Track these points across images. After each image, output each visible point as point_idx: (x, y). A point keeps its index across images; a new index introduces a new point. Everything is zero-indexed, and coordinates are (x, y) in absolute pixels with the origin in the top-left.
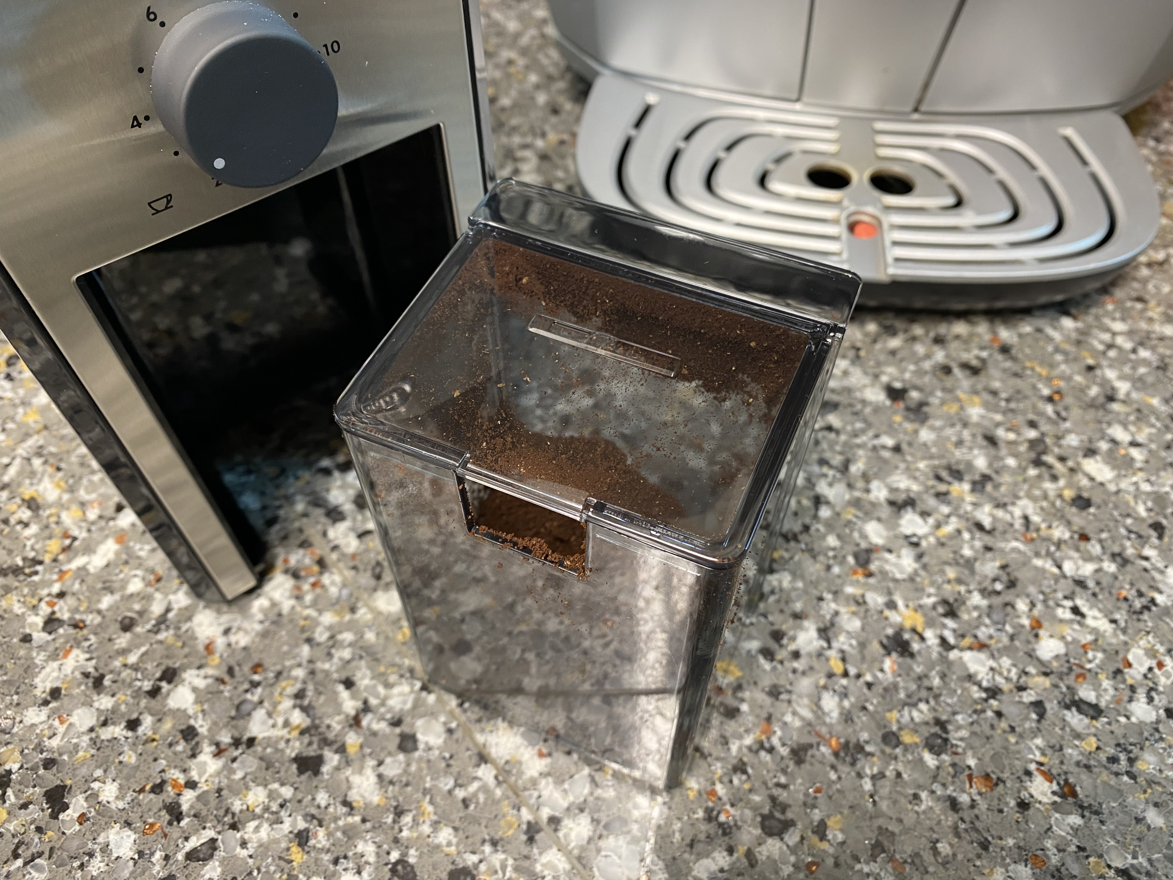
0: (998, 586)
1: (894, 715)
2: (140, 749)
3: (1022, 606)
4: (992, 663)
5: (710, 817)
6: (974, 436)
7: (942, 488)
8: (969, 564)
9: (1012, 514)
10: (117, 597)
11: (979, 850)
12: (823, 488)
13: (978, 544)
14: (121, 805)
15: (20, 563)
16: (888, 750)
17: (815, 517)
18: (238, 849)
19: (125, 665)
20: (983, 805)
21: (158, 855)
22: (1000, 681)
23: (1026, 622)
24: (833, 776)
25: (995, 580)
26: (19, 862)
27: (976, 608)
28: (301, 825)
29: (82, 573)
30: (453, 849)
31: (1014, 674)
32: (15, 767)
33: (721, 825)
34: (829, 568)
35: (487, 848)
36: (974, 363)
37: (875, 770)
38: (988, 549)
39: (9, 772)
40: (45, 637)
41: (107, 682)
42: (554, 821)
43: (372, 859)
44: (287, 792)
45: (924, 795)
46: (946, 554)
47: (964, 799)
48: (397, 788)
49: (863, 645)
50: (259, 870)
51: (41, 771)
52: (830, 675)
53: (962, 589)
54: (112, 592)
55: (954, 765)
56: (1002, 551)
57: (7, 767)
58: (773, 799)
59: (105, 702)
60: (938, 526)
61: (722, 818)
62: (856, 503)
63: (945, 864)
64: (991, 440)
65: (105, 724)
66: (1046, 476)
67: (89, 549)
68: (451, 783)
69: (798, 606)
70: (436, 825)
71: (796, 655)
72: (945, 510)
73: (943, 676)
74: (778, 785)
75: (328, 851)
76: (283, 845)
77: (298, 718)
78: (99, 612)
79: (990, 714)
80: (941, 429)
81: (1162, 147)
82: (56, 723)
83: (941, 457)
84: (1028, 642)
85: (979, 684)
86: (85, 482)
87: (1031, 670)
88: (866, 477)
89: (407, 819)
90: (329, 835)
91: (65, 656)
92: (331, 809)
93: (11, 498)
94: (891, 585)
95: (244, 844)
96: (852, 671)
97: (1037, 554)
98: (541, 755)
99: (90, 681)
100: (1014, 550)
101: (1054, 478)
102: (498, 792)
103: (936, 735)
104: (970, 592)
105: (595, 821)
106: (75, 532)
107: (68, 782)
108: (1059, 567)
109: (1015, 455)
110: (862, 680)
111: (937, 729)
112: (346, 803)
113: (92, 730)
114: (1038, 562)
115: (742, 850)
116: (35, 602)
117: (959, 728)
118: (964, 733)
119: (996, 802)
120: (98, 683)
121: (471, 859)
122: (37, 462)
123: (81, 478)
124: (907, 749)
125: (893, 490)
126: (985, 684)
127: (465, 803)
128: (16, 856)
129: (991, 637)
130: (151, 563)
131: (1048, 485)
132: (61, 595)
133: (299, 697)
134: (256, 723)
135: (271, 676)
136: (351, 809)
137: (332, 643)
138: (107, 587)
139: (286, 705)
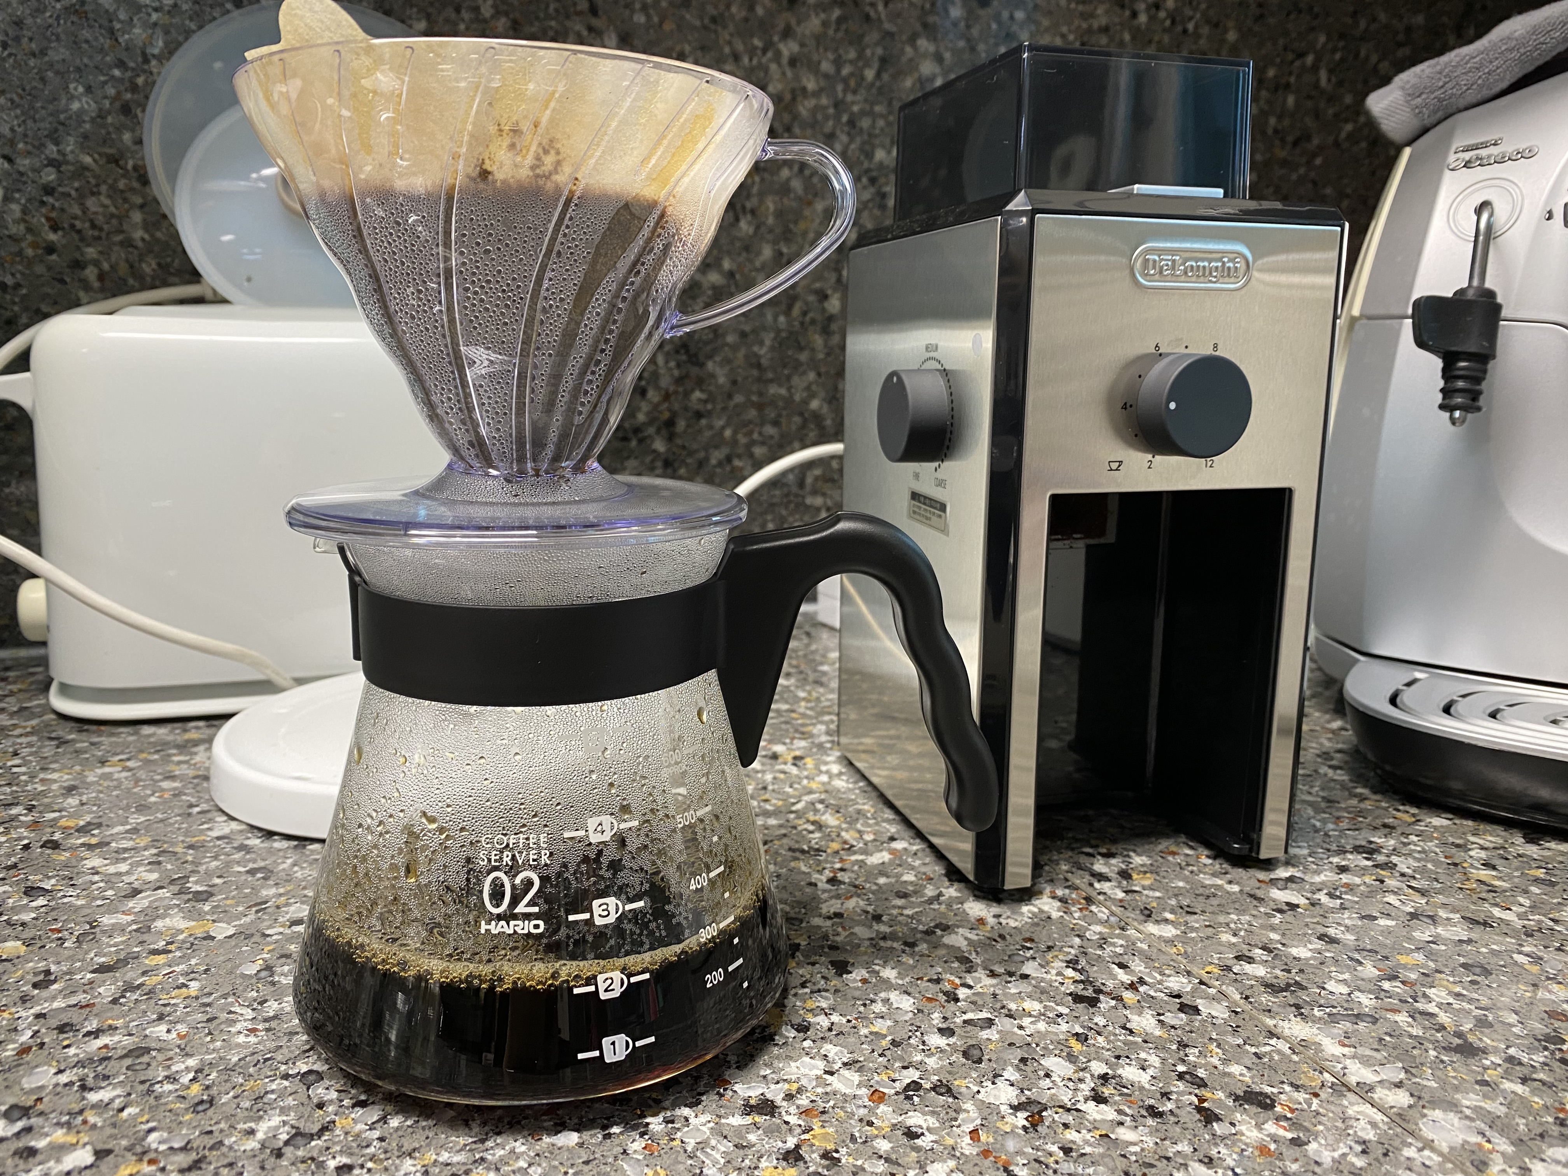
2: (917, 958)
10: (893, 880)
14: (900, 982)
15: (805, 847)
18: (1016, 1029)
19: (902, 915)
21: (937, 1015)
26: (807, 990)
28: (1078, 1029)
29: (860, 863)
30: (1247, 1079)
32: (803, 943)
35: (1287, 1088)
39: (799, 945)
40: (828, 887)
41: (884, 918)
42: (1366, 1087)
43: (1157, 1065)
44: (1063, 1010)
48: (1179, 1032)
50: (1037, 1045)
51: (826, 950)
54: (888, 877)
57: (797, 941)
59: (883, 928)
65: (884, 938)
67: (867, 853)
68: (1241, 1041)
75: (1108, 1050)
76: (1061, 1037)
77: (1071, 973)
78: (876, 884)
82: (840, 929)
86: (861, 821)
89: (1193, 1051)
90: (1109, 1042)
91: (847, 898)
92: (1111, 1028)
93: (798, 817)
95: (1021, 1027)
98: (1343, 1044)
99: (870, 917)
102: (1295, 1058)
105: (1416, 1097)
106: (855, 843)
107: (852, 961)
112: (1124, 1027)
113: (872, 939)
116: (820, 868)
120: (877, 918)
121: (1269, 1089)
122: (820, 806)
123: (857, 819)
127: (1258, 1056)
130: (923, 869)
132: (842, 870)
133: (1072, 963)
134: (1029, 968)
135: (1043, 947)
136: (1131, 1032)
137: (1103, 941)
138: (883, 874)
139: (1058, 964)
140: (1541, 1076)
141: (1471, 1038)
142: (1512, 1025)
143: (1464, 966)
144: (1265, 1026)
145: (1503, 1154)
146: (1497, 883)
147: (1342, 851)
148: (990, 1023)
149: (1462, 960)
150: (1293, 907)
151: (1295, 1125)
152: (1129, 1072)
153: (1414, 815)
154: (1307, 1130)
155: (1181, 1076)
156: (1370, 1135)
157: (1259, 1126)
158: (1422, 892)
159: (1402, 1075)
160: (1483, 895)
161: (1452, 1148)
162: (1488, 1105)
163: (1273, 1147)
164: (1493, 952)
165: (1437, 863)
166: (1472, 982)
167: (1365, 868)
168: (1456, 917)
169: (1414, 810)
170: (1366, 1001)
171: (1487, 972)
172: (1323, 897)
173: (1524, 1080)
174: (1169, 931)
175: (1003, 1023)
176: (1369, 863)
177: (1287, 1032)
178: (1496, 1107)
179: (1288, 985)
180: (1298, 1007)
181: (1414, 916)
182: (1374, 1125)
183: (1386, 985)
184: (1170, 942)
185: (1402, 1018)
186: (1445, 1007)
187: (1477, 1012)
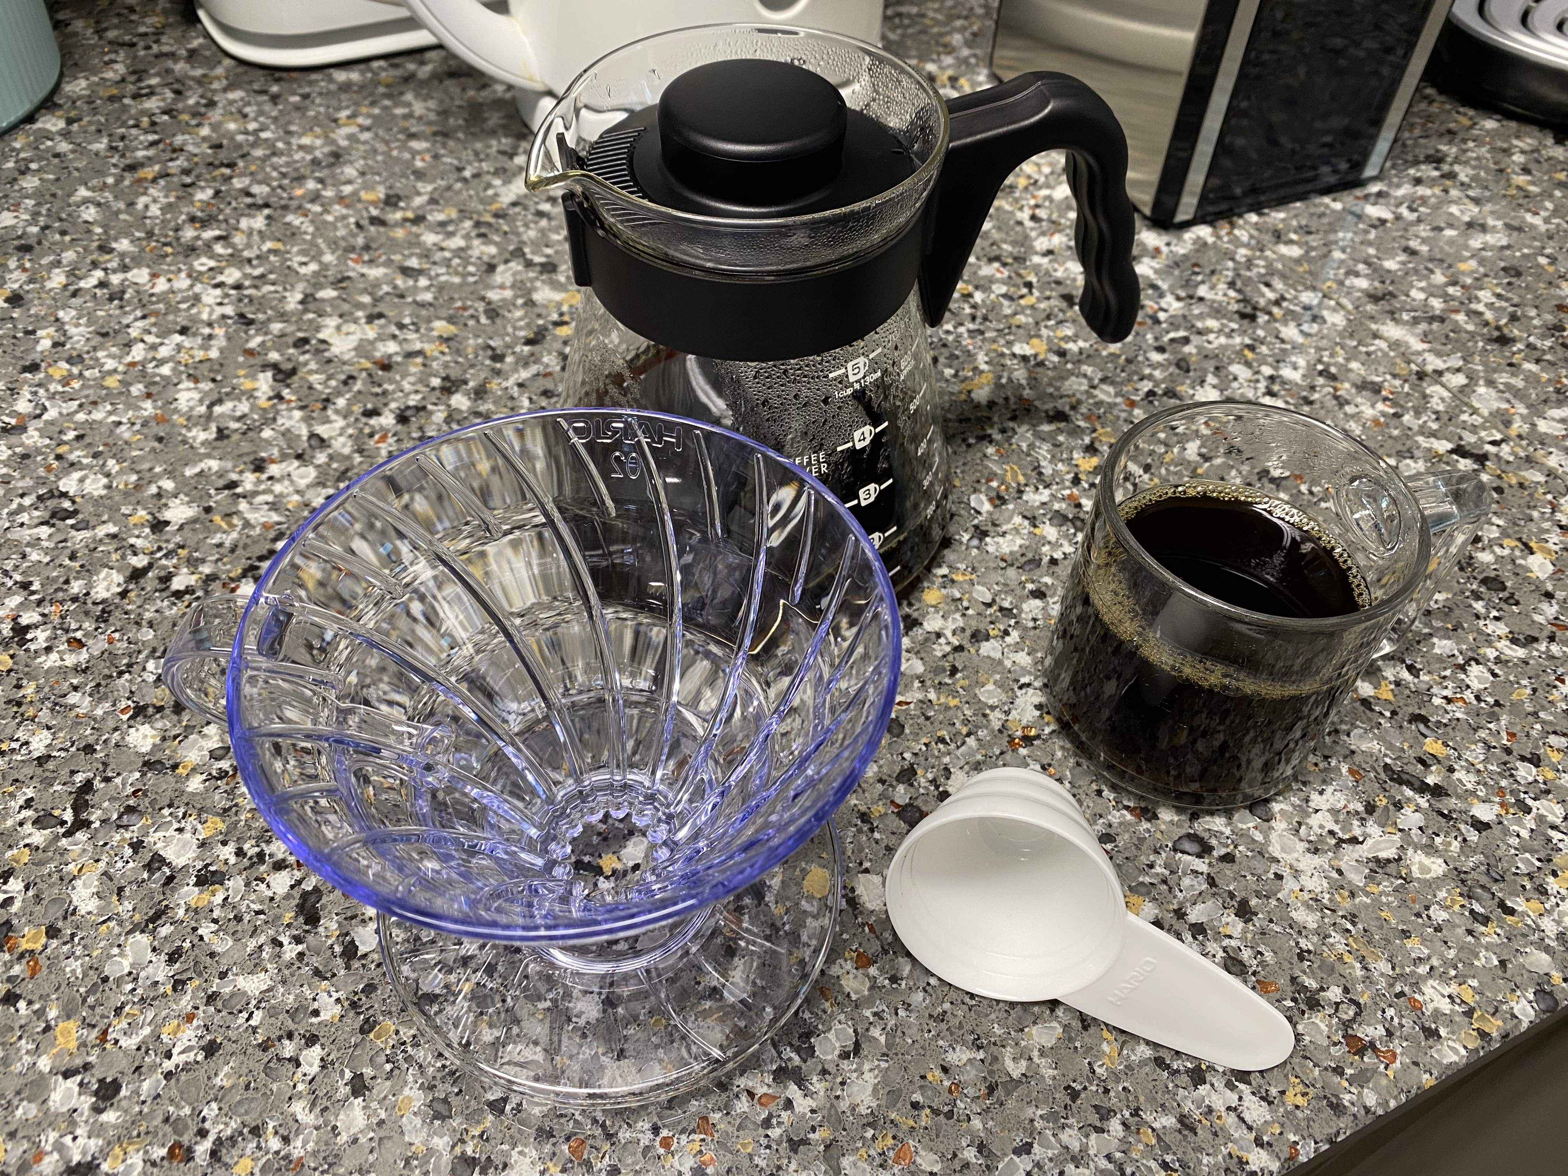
18: (1206, 344)
21: (1149, 336)
28: (1248, 341)
29: (1049, 198)
30: (1363, 372)
35: (1388, 377)
42: (1438, 373)
43: (1304, 365)
44: (1234, 326)
48: (1315, 338)
50: (1223, 356)
68: (1355, 343)
70: (1348, 360)
75: (1271, 356)
76: (1238, 348)
77: (1232, 293)
89: (1326, 353)
90: (1270, 350)
92: (1268, 339)
95: (1209, 342)
98: (1423, 341)
102: (1392, 354)
105: (1469, 378)
112: (1277, 337)
116: (1018, 206)
127: (1368, 354)
128: (1048, 318)
132: (1037, 206)
133: (1232, 285)
134: (1202, 291)
135: (1207, 271)
136: (1283, 341)
137: (1249, 263)
139: (1222, 286)
140: (1548, 357)
141: (1506, 331)
142: (1532, 318)
143: (1504, 269)
144: (1370, 329)
145: (1521, 415)
146: (1532, 188)
147: (1416, 163)
148: (1186, 341)
149: (1502, 264)
150: (1383, 222)
151: (1394, 403)
152: (1287, 372)
153: (1471, 118)
154: (1402, 406)
155: (1321, 373)
156: (1441, 408)
157: (1373, 406)
158: (1476, 201)
159: (1461, 363)
160: (1521, 201)
161: (1491, 414)
162: (1513, 381)
163: (1382, 419)
164: (1524, 256)
165: (1487, 170)
166: (1509, 284)
167: (1434, 180)
168: (1499, 224)
169: (1471, 113)
170: (1437, 304)
171: (1518, 274)
172: (1404, 211)
173: (1538, 361)
174: (1295, 252)
175: (1195, 339)
176: (1436, 173)
177: (1386, 335)
178: (1518, 382)
179: (1384, 295)
180: (1392, 313)
181: (1470, 225)
182: (1443, 400)
183: (1451, 290)
184: (1298, 261)
185: (1461, 318)
186: (1490, 306)
187: (1511, 309)
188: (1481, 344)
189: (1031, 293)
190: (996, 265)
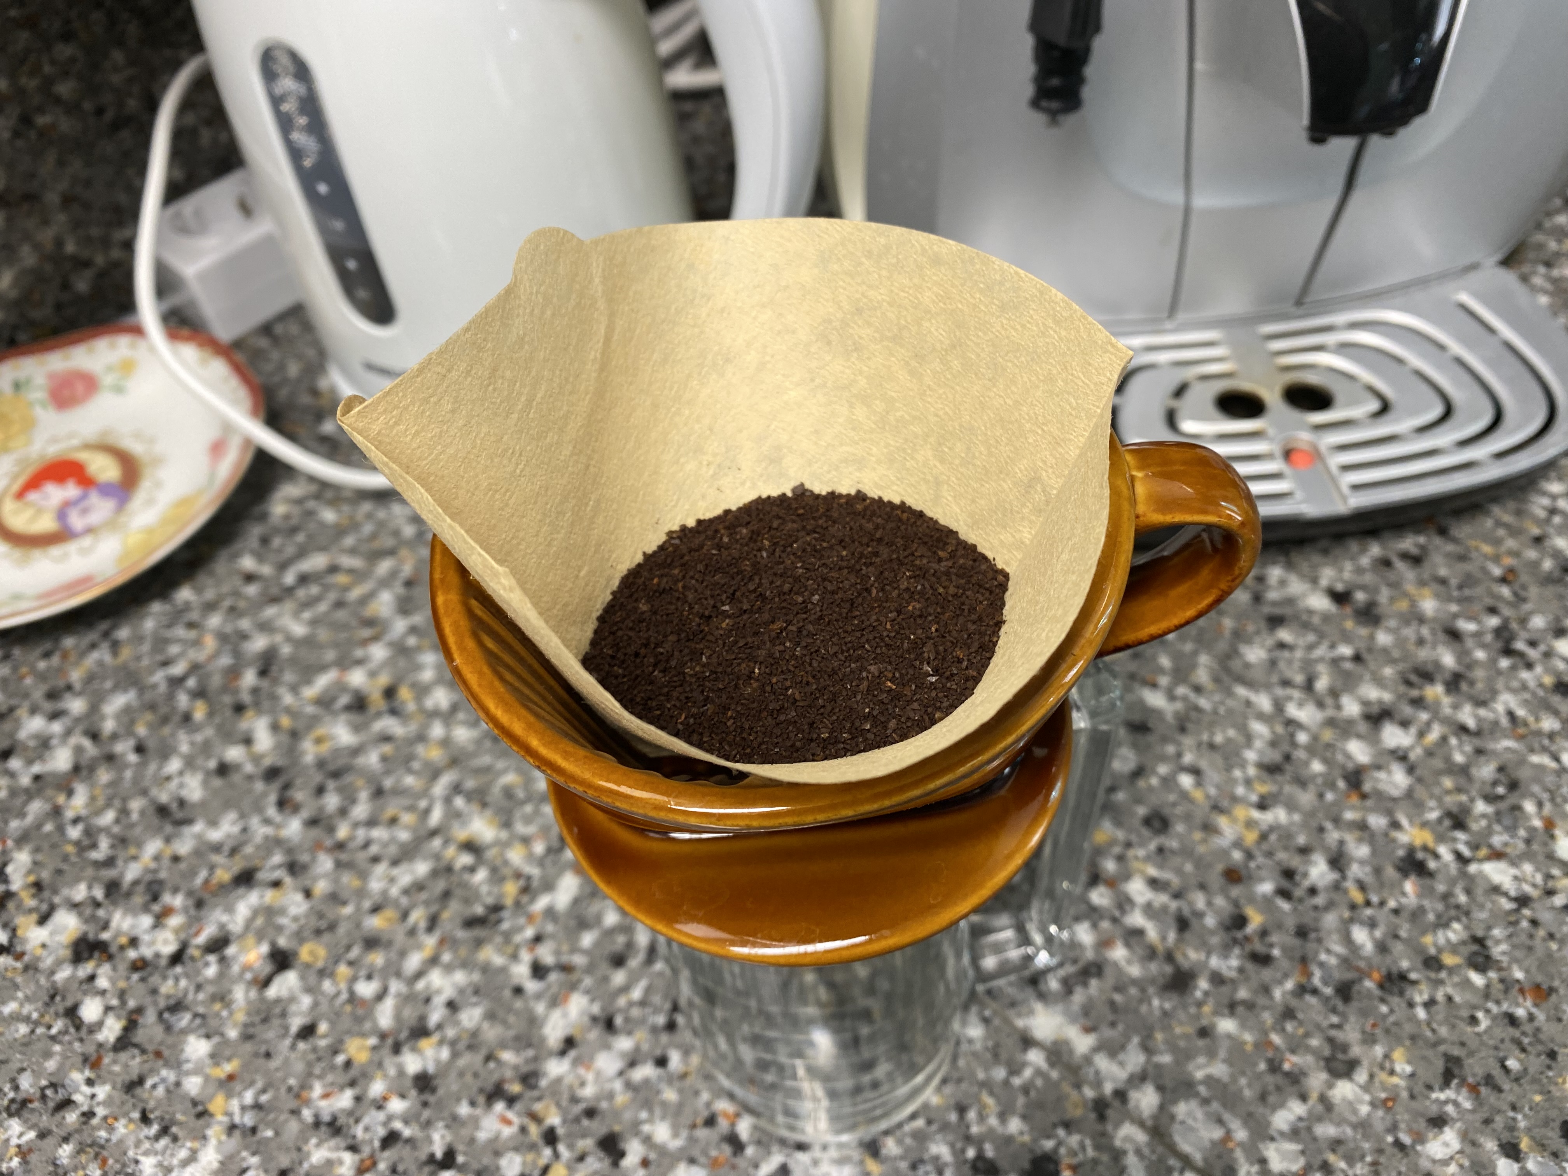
0: (1501, 790)
1: (1428, 939)
2: (677, 1086)
3: (1529, 807)
4: (1514, 871)
5: (1274, 1067)
6: (1433, 632)
7: (1415, 693)
8: (1464, 771)
9: (1494, 711)
10: (597, 933)
11: (1548, 1061)
12: (1293, 711)
13: (1468, 748)
14: (679, 1143)
15: (480, 910)
16: (1433, 975)
17: (1294, 744)
19: (632, 1002)
20: (1541, 1016)
22: (1527, 888)
23: (1537, 823)
24: (1384, 1009)
25: (1495, 783)
27: (1484, 816)
29: (550, 913)
30: (1027, 1138)
31: (1539, 879)
32: (557, 1122)
33: (1287, 1074)
34: (1321, 796)
35: (1061, 1132)
36: (1414, 551)
37: (1426, 997)
38: (1479, 752)
40: (537, 985)
41: (619, 1021)
42: (1121, 1095)
43: (949, 1159)
45: (1480, 1015)
46: (1437, 763)
47: (1520, 1012)
49: (1378, 871)
51: (585, 1122)
52: (1353, 907)
53: (1464, 798)
54: (589, 929)
55: (1502, 981)
56: (1494, 753)
58: (1331, 1040)
59: (624, 1044)
60: (1421, 734)
61: (1286, 1066)
62: (1331, 723)
63: (1517, 1080)
64: (1454, 635)
65: (632, 1065)
66: (1520, 665)
67: (548, 886)
68: (1004, 1072)
69: (1301, 840)
70: (1003, 1116)
71: (1313, 891)
72: (1424, 716)
73: (1468, 892)
74: (1333, 1026)
78: (584, 951)
79: (1525, 924)
80: (1398, 629)
81: (1555, 273)
82: (582, 1071)
83: (1404, 658)
84: (1545, 844)
85: (1506, 894)
87: (1556, 872)
88: (1334, 693)
89: (972, 1115)
90: (899, 1143)
91: (566, 1002)
93: (446, 844)
94: (1390, 805)
96: (1375, 899)
97: (1532, 750)
98: (1086, 1030)
99: (601, 1024)
100: (1508, 749)
101: (1529, 666)
102: (1055, 1074)
103: (1475, 954)
104: (1472, 800)
105: (1160, 1088)
106: (529, 871)
107: (617, 1129)
108: (1557, 759)
109: (1484, 646)
110: (1386, 909)
111: (1475, 948)
113: (621, 1073)
114: (1535, 759)
115: (1314, 1096)
116: (513, 950)
117: (1498, 942)
118: (1504, 947)
119: (1552, 1012)
120: (609, 1025)
121: (1049, 1144)
122: (459, 802)
123: (512, 812)
124: (1451, 970)
125: (1365, 703)
126: (1513, 893)
127: (1025, 1089)
129: (1506, 844)
131: (1525, 675)
132: (538, 939)
138: (583, 924)
140: (1243, 994)
141: (1179, 958)
142: (1203, 914)
143: (1147, 821)
145: (1242, 1146)
149: (1142, 811)
159: (1143, 1058)
162: (1213, 1070)
166: (1161, 850)
170: (1086, 938)
171: (1164, 824)
173: (1231, 1009)
177: (1038, 1034)
178: (1221, 1069)
182: (1140, 1152)
183: (1094, 895)
186: (1149, 910)
187: (1174, 905)
188: (1156, 1002)
189: (556, 1155)
190: (500, 1107)
